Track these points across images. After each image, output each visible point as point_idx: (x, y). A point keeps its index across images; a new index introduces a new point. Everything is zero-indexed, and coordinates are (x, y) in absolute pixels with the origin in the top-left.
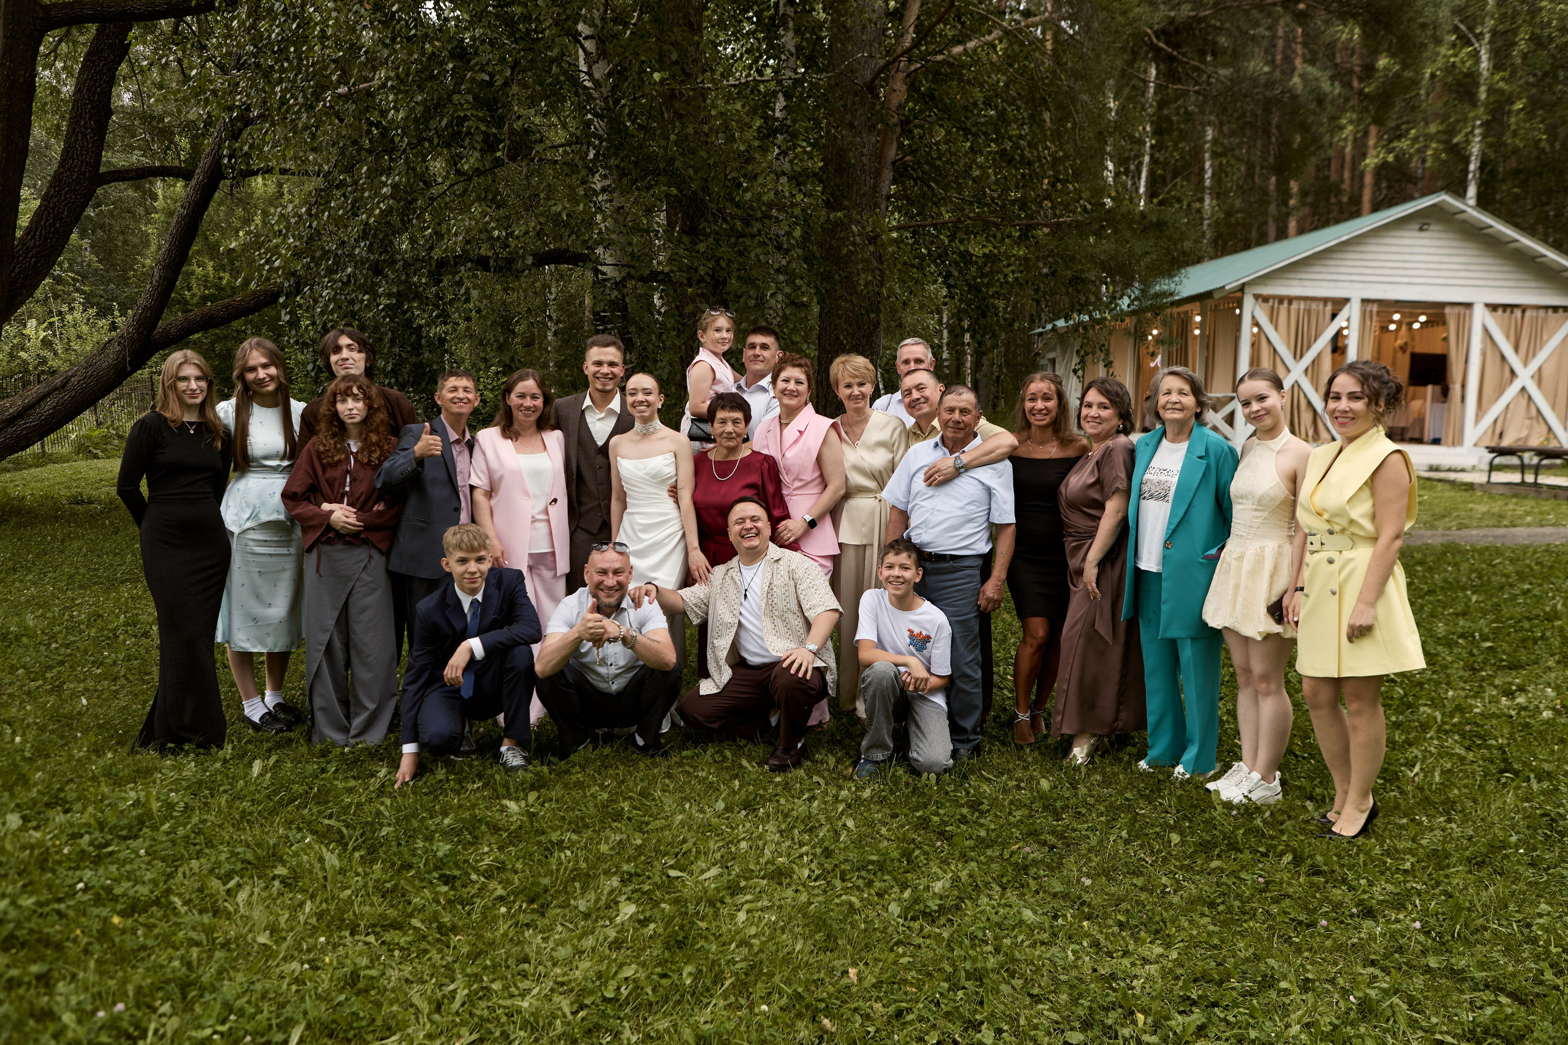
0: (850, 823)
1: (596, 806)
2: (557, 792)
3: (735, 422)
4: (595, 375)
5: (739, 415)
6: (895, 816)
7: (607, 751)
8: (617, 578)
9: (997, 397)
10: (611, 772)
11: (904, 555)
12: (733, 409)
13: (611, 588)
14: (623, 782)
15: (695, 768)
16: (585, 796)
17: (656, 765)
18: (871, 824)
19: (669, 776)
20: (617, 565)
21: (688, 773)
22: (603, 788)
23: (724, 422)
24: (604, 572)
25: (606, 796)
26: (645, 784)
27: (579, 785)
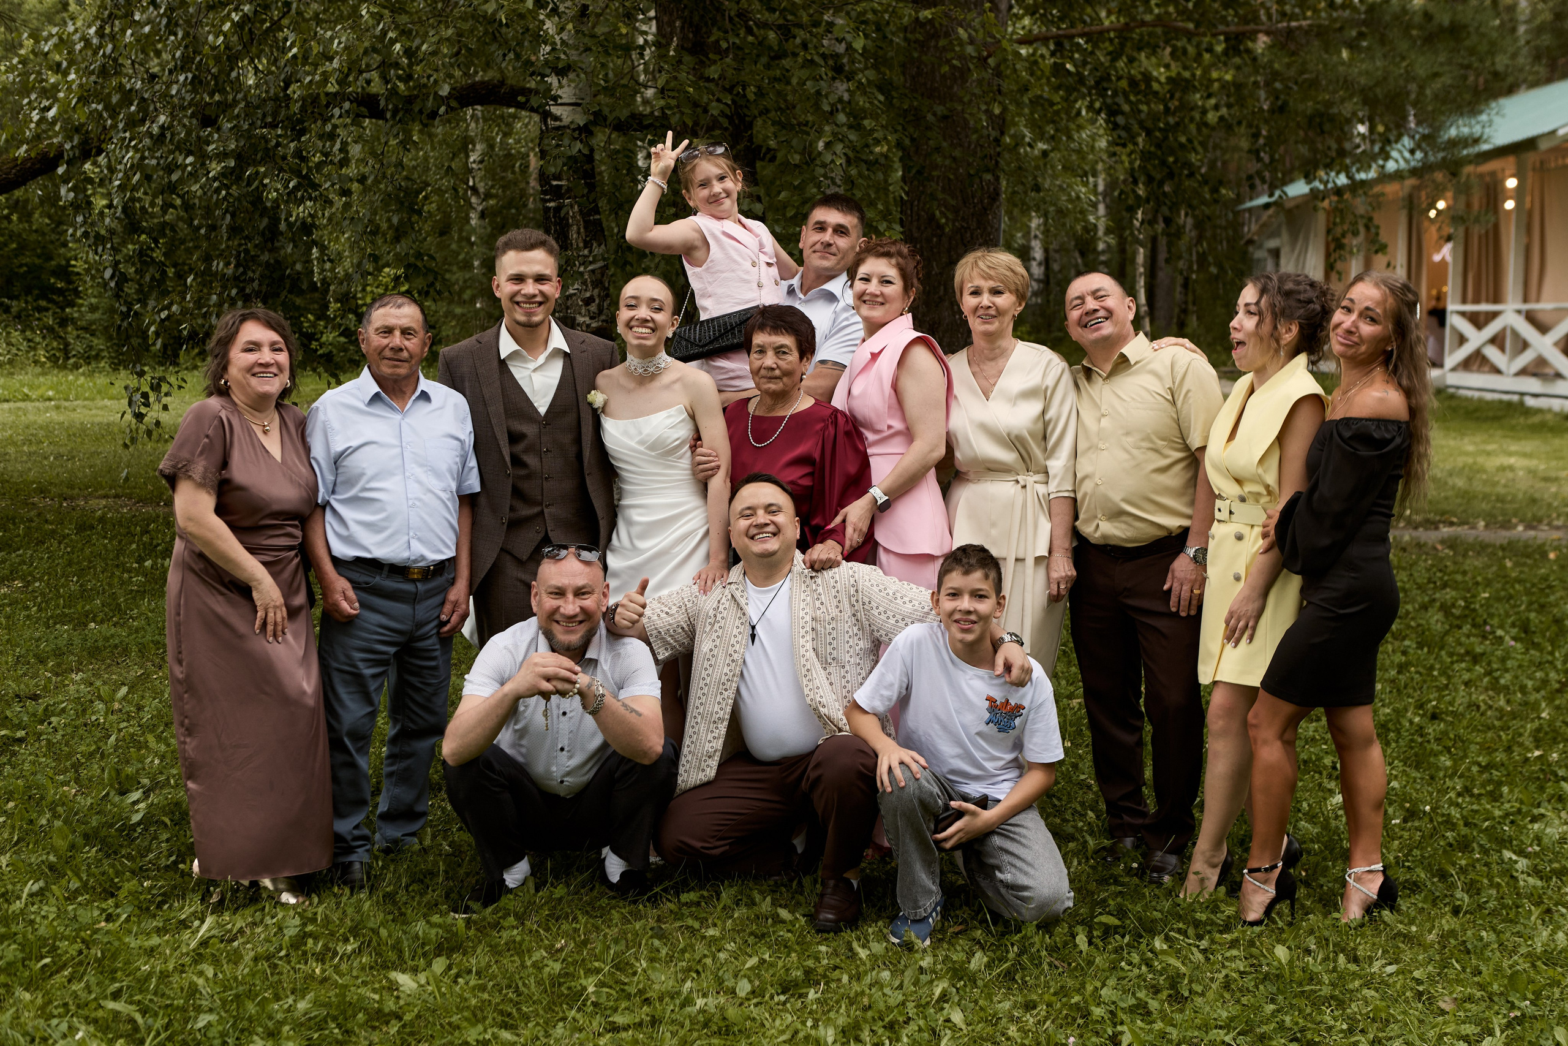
0: (957, 1017)
1: (540, 983)
2: (479, 958)
3: (780, 351)
4: (512, 297)
5: (787, 341)
6: (1029, 1006)
7: (560, 891)
8: (580, 602)
9: (1185, 311)
10: (565, 927)
11: (978, 575)
12: (776, 329)
13: (571, 618)
14: (585, 943)
15: (703, 921)
16: (523, 966)
17: (638, 916)
18: (994, 1020)
19: (661, 935)
20: (580, 582)
21: (693, 931)
22: (554, 953)
23: (762, 351)
24: (560, 593)
25: (557, 966)
26: (622, 946)
27: (517, 949)
